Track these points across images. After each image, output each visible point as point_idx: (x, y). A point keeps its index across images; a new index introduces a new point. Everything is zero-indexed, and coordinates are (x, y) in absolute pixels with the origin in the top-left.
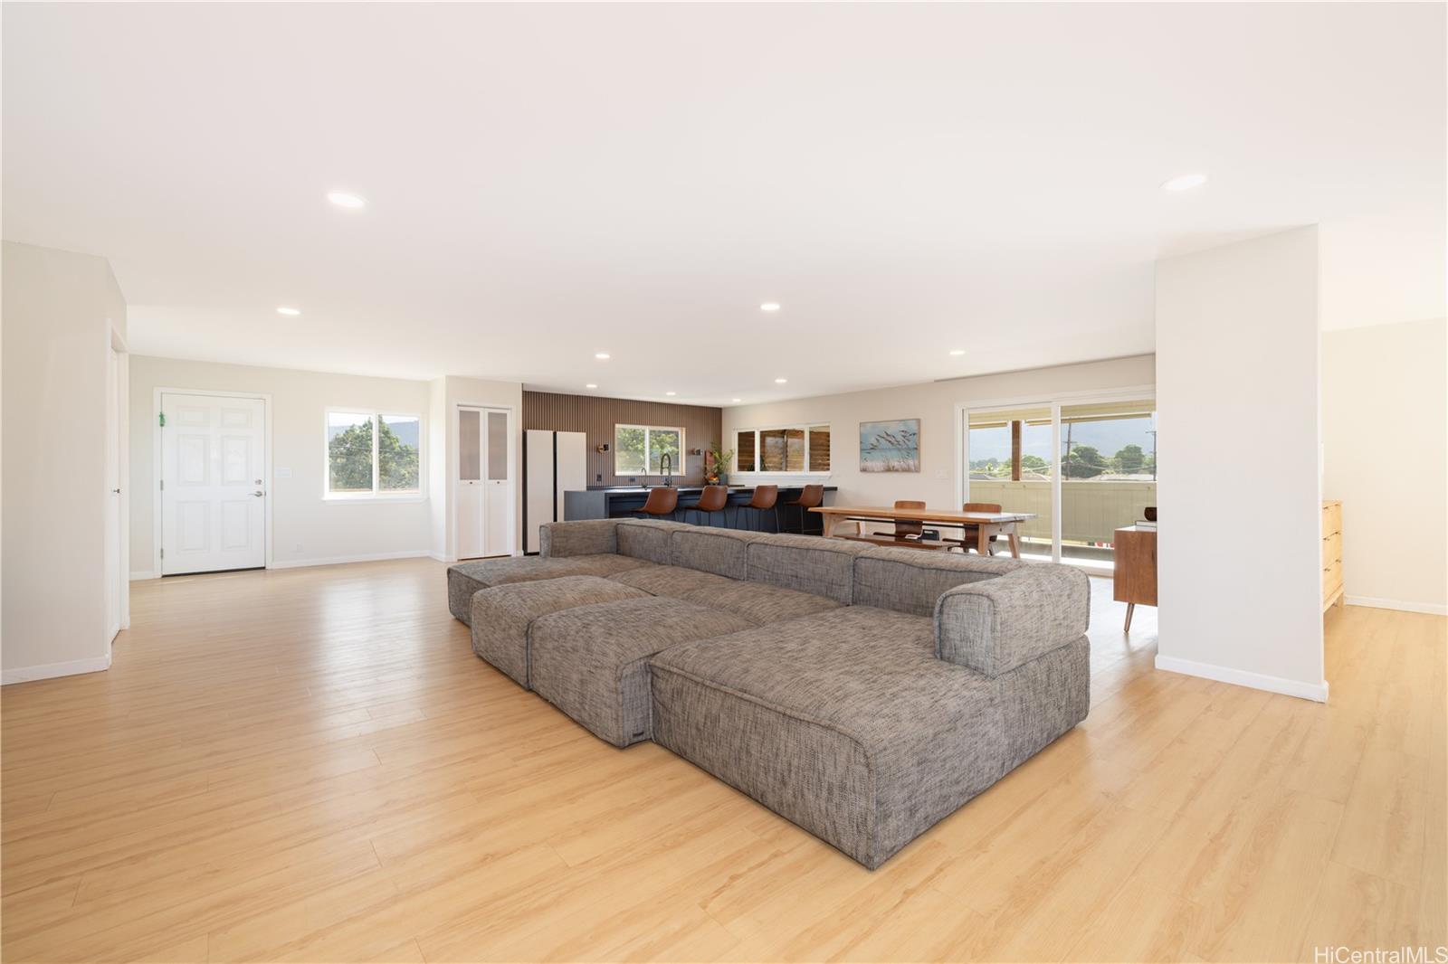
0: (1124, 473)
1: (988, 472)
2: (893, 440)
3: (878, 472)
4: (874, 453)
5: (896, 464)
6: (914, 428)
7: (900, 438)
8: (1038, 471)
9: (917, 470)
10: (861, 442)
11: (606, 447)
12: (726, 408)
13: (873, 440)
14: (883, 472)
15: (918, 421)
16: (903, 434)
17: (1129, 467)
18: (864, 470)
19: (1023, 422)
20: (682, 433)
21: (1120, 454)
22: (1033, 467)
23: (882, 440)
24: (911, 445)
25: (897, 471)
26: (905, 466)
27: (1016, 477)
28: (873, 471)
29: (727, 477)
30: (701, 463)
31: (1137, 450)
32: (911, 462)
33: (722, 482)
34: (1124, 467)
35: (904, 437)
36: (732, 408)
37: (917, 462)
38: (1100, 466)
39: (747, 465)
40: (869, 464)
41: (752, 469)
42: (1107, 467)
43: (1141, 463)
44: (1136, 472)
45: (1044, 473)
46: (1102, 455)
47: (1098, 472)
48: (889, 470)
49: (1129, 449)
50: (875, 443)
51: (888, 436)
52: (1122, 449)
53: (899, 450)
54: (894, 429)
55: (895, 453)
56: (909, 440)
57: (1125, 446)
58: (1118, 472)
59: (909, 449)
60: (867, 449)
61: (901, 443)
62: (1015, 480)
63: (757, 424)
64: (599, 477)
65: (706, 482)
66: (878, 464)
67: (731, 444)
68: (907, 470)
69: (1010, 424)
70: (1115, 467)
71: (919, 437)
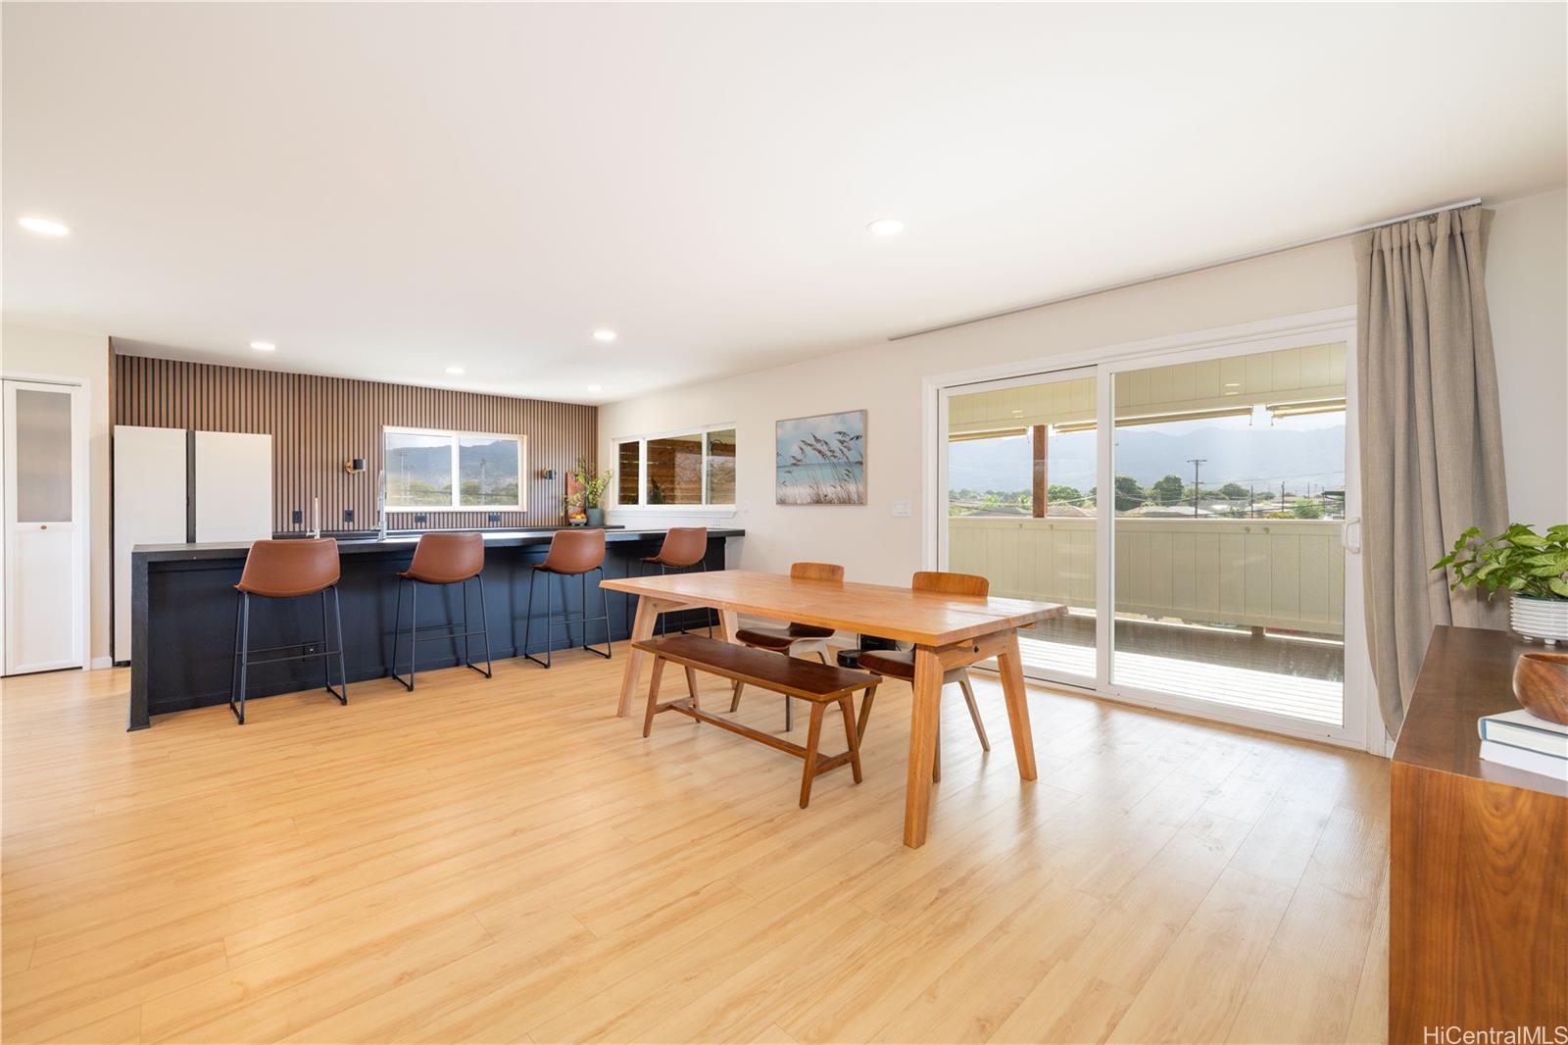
0: (1163, 505)
1: (1020, 505)
2: (824, 449)
3: (802, 504)
4: (797, 472)
5: (828, 490)
6: (856, 427)
7: (835, 445)
8: (1073, 504)
9: (861, 501)
10: (778, 454)
11: (357, 465)
12: (601, 406)
13: (795, 451)
14: (809, 504)
15: (864, 413)
16: (840, 437)
17: (1168, 499)
18: (782, 502)
19: (1050, 427)
20: (521, 444)
21: (1158, 486)
22: (1069, 498)
23: (808, 450)
24: (853, 456)
25: (830, 502)
26: (843, 494)
27: (1039, 512)
28: (796, 504)
29: (603, 515)
30: (559, 492)
31: (1177, 480)
32: (852, 488)
33: (593, 522)
34: (1162, 499)
35: (842, 442)
36: (610, 405)
37: (861, 489)
38: (1140, 497)
39: (629, 496)
40: (790, 492)
41: (635, 501)
42: (1146, 498)
43: (1180, 494)
44: (1175, 504)
45: (1080, 506)
46: (1141, 486)
47: (1137, 504)
48: (819, 501)
49: (1168, 479)
50: (798, 455)
51: (817, 443)
52: (1161, 480)
53: (834, 465)
54: (827, 430)
55: (828, 471)
56: (849, 449)
57: (1164, 476)
58: (1157, 504)
59: (849, 463)
60: (788, 466)
61: (838, 453)
62: (1038, 516)
63: (644, 426)
64: (349, 516)
65: (566, 522)
66: (802, 492)
67: (610, 462)
68: (846, 501)
69: (1031, 431)
70: (1154, 498)
71: (866, 443)
